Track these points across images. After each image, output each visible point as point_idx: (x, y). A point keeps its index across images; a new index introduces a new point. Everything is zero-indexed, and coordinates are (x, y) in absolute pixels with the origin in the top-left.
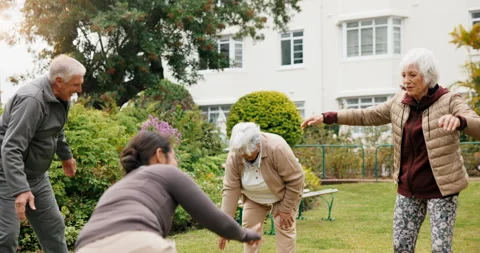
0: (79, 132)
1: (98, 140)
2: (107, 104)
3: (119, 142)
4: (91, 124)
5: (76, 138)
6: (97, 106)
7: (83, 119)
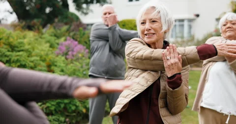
0: (18, 53)
1: (33, 59)
2: (36, 27)
3: (48, 60)
4: (27, 47)
5: (16, 58)
6: (30, 28)
7: (22, 43)
